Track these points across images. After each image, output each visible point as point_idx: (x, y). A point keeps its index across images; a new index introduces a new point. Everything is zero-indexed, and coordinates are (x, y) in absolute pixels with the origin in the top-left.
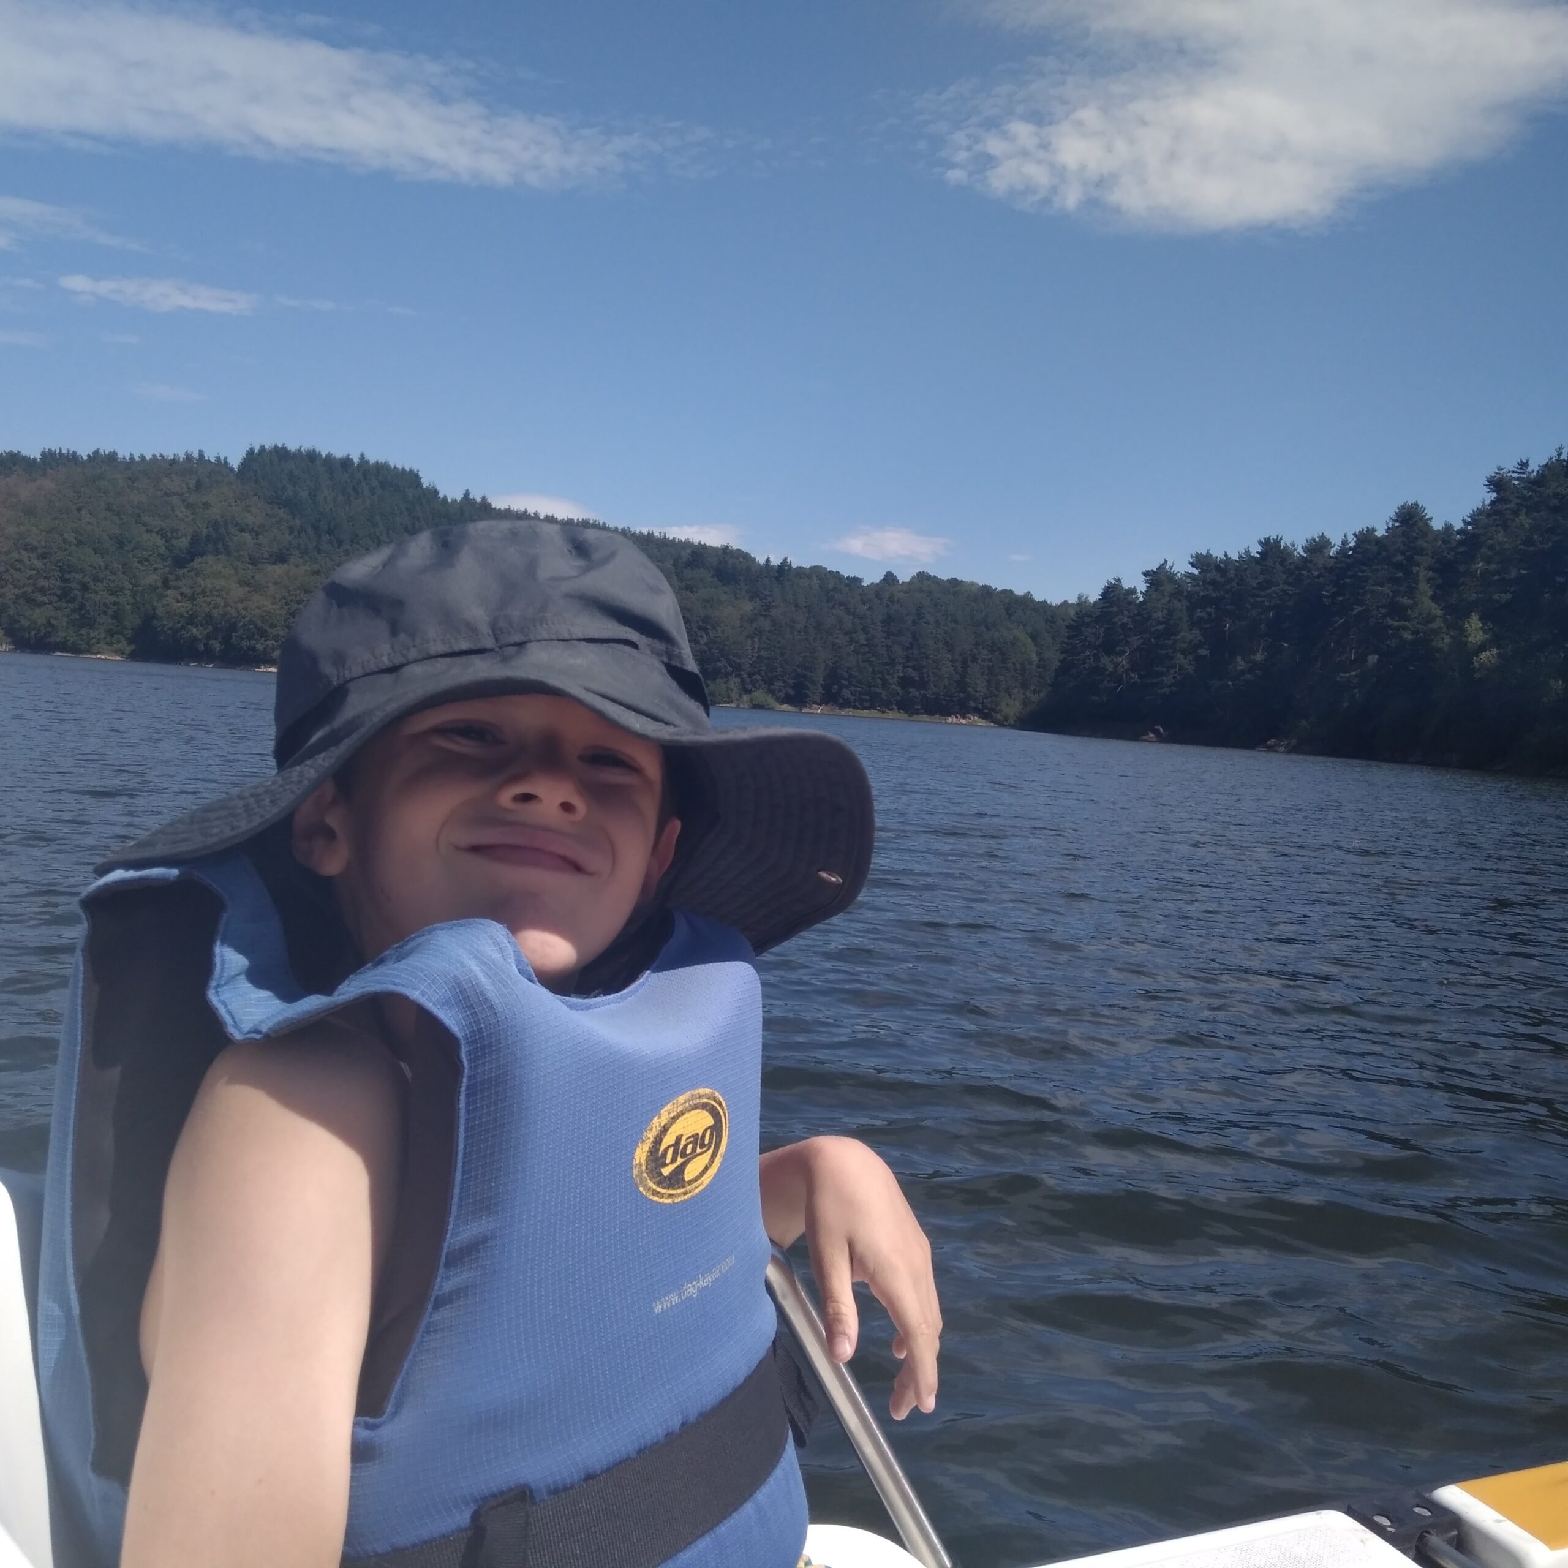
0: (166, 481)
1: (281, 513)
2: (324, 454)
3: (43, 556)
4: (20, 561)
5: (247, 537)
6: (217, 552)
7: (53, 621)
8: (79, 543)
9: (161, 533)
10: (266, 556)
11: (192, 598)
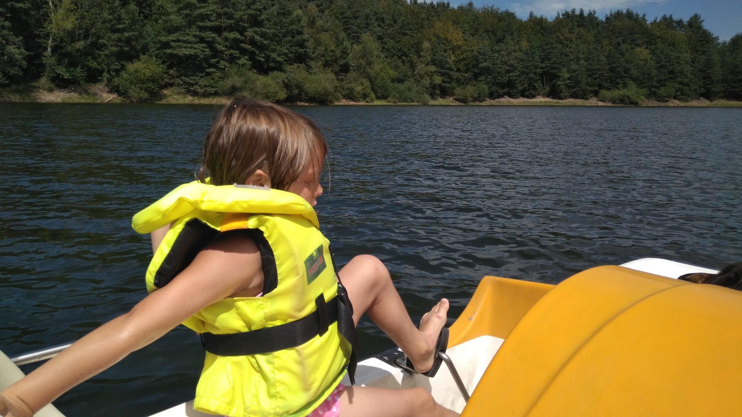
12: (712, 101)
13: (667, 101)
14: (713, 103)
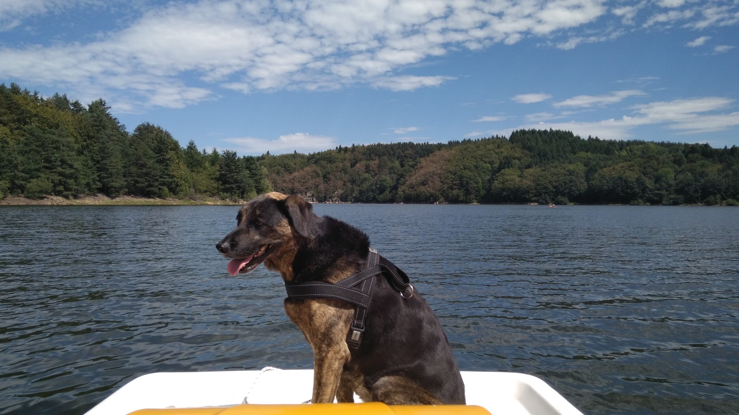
0: (488, 146)
1: (526, 152)
2: (537, 130)
3: (454, 174)
4: (448, 176)
5: (517, 161)
6: (508, 167)
7: (459, 194)
8: (465, 169)
9: (489, 163)
10: (524, 166)
11: (503, 183)
12: (113, 198)
13: (43, 198)
14: (114, 200)
